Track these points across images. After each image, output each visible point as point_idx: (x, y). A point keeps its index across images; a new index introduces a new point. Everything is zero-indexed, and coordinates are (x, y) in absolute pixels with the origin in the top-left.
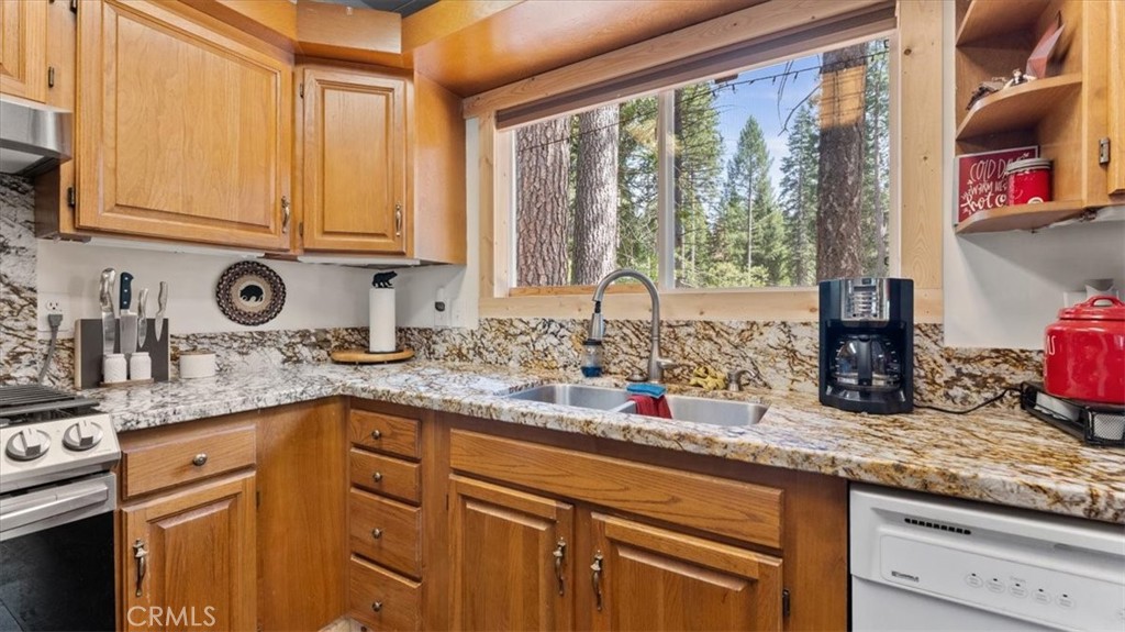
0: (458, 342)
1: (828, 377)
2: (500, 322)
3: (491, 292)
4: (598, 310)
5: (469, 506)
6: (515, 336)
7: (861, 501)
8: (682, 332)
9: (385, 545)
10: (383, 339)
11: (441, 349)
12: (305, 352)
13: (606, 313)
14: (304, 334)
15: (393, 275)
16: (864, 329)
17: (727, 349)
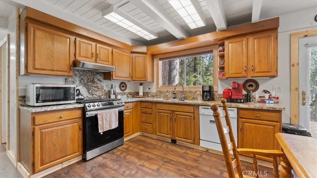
0: (153, 94)
1: (203, 97)
2: (160, 91)
3: (158, 86)
4: (175, 89)
5: (159, 113)
6: (162, 93)
8: (187, 92)
9: (147, 120)
10: (141, 94)
11: (150, 95)
12: (129, 96)
13: (176, 90)
14: (129, 93)
15: (143, 83)
17: (193, 94)
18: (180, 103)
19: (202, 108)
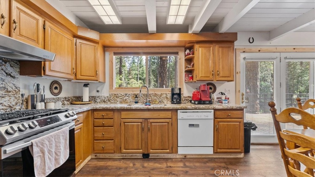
0: (103, 99)
1: (172, 100)
2: (115, 94)
3: (112, 89)
4: (140, 92)
5: (125, 124)
6: (119, 97)
7: (179, 111)
8: (151, 95)
9: (105, 136)
10: (86, 99)
11: (98, 100)
12: (66, 102)
14: (66, 98)
15: (88, 84)
16: (176, 94)
17: (158, 98)
18: (155, 108)
19: (181, 112)
